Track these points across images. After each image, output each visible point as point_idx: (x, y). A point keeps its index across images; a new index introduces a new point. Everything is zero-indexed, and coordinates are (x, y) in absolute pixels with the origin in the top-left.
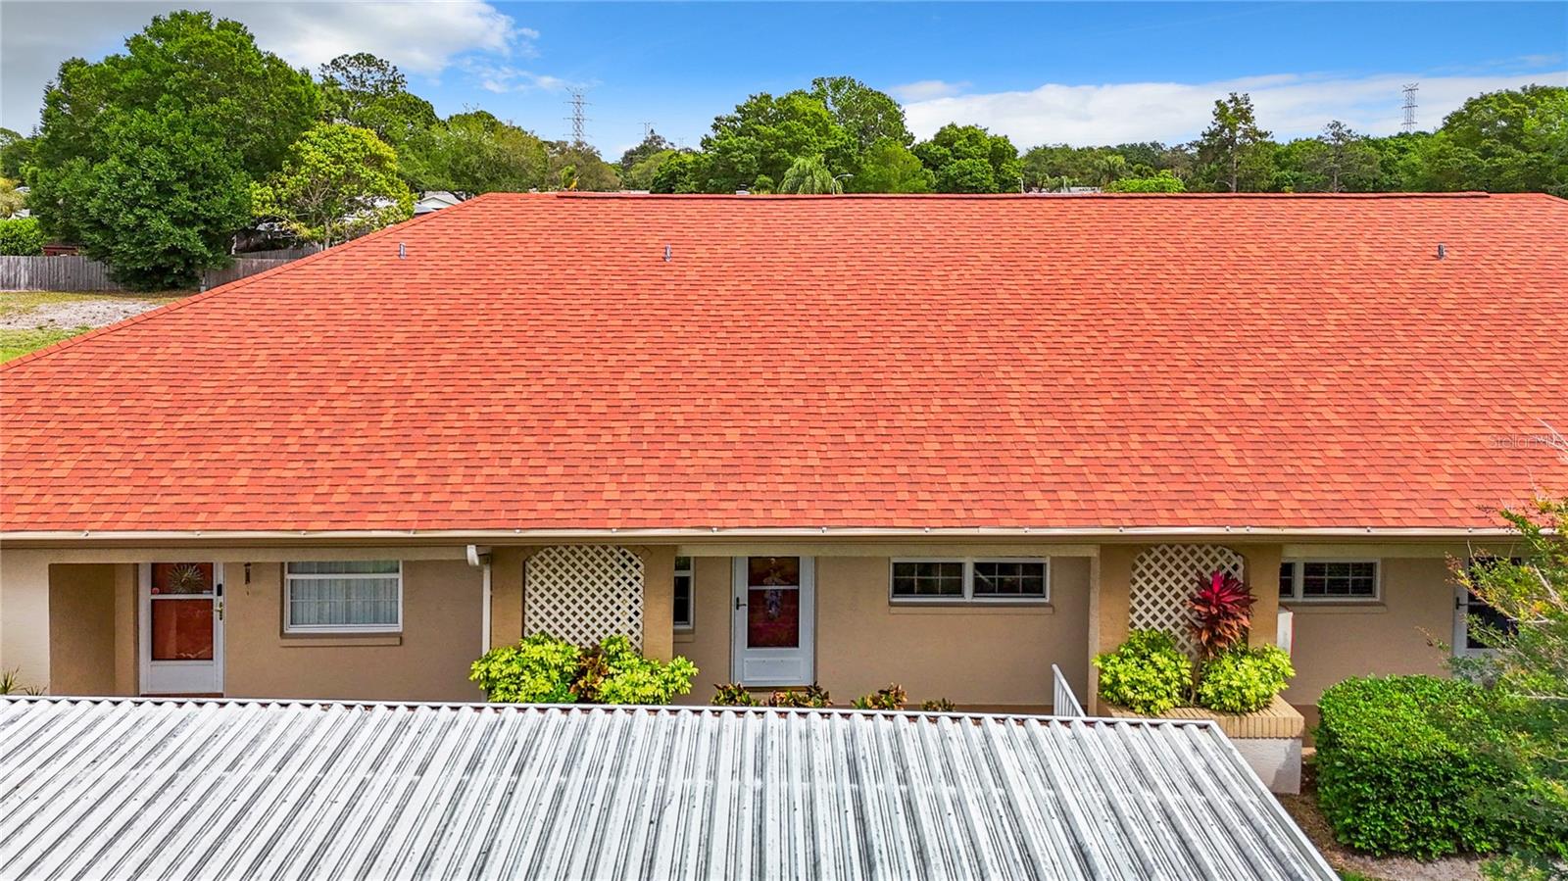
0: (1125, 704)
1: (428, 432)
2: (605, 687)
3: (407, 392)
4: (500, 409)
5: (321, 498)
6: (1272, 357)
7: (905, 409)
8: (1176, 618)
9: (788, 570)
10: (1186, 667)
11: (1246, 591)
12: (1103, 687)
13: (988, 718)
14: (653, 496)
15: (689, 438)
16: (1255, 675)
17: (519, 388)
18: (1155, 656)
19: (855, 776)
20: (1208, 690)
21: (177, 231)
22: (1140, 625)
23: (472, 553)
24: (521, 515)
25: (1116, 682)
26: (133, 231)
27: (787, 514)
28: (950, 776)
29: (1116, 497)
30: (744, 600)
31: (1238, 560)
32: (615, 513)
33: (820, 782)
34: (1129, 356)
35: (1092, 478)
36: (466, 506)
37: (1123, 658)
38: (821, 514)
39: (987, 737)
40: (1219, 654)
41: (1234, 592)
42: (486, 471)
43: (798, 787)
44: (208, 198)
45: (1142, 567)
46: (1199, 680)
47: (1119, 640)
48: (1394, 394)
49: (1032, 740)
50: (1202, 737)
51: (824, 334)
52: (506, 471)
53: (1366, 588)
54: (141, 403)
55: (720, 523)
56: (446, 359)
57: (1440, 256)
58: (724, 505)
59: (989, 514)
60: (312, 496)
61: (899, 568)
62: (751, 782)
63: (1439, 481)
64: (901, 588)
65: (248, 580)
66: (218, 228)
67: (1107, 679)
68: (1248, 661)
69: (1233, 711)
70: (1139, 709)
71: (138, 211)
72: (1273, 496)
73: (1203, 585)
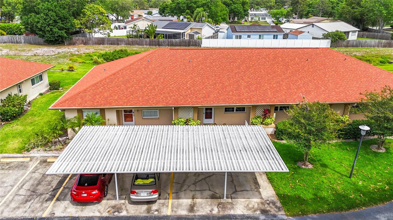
0: (254, 124)
1: (163, 92)
2: (190, 124)
3: (158, 86)
4: (172, 88)
5: (152, 101)
6: (279, 78)
7: (227, 87)
8: (261, 114)
9: (211, 109)
10: (261, 120)
11: (270, 111)
12: (251, 122)
13: (237, 126)
14: (195, 101)
15: (198, 92)
16: (270, 121)
17: (173, 85)
18: (258, 119)
19: (223, 131)
20: (264, 123)
21: (60, 31)
22: (256, 115)
23: (173, 108)
24: (179, 103)
25: (253, 122)
26: (49, 31)
27: (213, 103)
28: (233, 131)
29: (254, 100)
30: (205, 113)
31: (269, 107)
32: (191, 103)
33: (220, 132)
34: (259, 79)
35: (252, 97)
36: (171, 102)
37: (254, 119)
38: (217, 103)
39: (237, 128)
40: (266, 118)
41: (268, 111)
42: (172, 97)
43: (218, 132)
44: (65, 23)
45: (257, 108)
46: (263, 122)
47: (254, 117)
48: (293, 84)
49: (242, 128)
50: (260, 127)
51: (216, 76)
52: (175, 97)
55: (204, 104)
56: (162, 80)
57: (307, 60)
58: (204, 102)
59: (238, 102)
61: (226, 108)
62: (213, 132)
64: (226, 111)
65: (138, 111)
66: (68, 31)
67: (252, 122)
68: (269, 119)
69: (267, 125)
71: (50, 27)
72: (274, 99)
73: (265, 110)
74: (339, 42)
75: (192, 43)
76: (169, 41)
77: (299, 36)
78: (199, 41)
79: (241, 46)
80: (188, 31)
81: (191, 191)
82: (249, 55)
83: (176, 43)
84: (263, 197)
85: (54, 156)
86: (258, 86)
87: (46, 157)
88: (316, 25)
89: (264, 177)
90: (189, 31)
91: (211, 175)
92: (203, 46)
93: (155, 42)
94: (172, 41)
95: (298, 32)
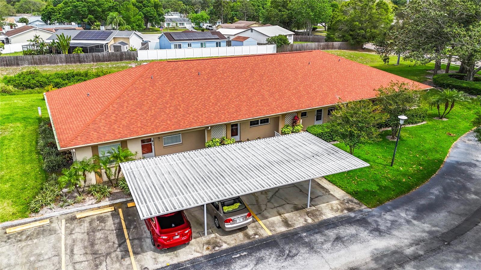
5: (184, 123)
8: (290, 123)
9: (236, 125)
11: (297, 118)
16: (299, 128)
18: (288, 127)
23: (210, 128)
24: (214, 121)
25: (285, 131)
27: (248, 116)
29: (284, 108)
30: (231, 130)
31: (296, 114)
35: (281, 106)
36: (205, 121)
37: (284, 128)
40: (295, 126)
45: (286, 117)
46: (293, 130)
53: (305, 115)
57: (309, 64)
58: (239, 116)
61: (251, 122)
63: (318, 100)
67: (282, 131)
68: (298, 126)
72: (301, 105)
74: (284, 46)
75: (125, 57)
76: (94, 56)
77: (245, 42)
78: (134, 54)
79: (186, 57)
80: (110, 42)
81: (272, 208)
82: (254, 62)
83: (104, 57)
84: (339, 198)
85: (80, 211)
87: (68, 213)
88: (256, 30)
89: (324, 180)
90: (112, 42)
91: (277, 189)
92: (139, 58)
93: (74, 58)
94: (99, 55)
95: (241, 38)
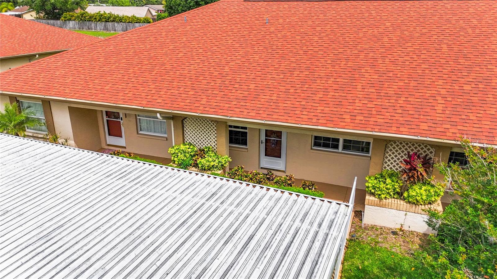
1: (163, 77)
2: (199, 161)
3: (164, 65)
4: (187, 72)
7: (318, 81)
9: (279, 134)
14: (215, 104)
15: (237, 86)
17: (195, 66)
18: (387, 180)
20: (405, 194)
22: (388, 168)
23: (158, 115)
30: (264, 141)
31: (432, 150)
32: (201, 108)
34: (423, 67)
36: (161, 101)
37: (376, 178)
40: (412, 183)
42: (172, 91)
45: (391, 148)
46: (402, 191)
47: (377, 172)
52: (177, 92)
54: (96, 63)
55: (231, 115)
59: (325, 122)
60: (122, 94)
61: (316, 138)
64: (316, 144)
65: (126, 117)
67: (369, 185)
68: (424, 188)
69: (413, 203)
70: (377, 196)
73: (409, 156)
86: (413, 84)
